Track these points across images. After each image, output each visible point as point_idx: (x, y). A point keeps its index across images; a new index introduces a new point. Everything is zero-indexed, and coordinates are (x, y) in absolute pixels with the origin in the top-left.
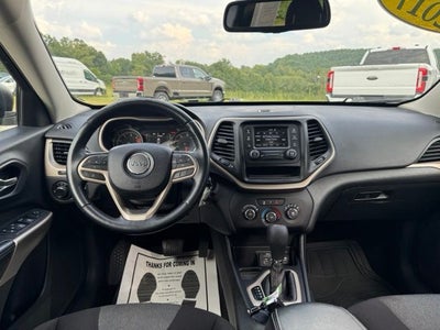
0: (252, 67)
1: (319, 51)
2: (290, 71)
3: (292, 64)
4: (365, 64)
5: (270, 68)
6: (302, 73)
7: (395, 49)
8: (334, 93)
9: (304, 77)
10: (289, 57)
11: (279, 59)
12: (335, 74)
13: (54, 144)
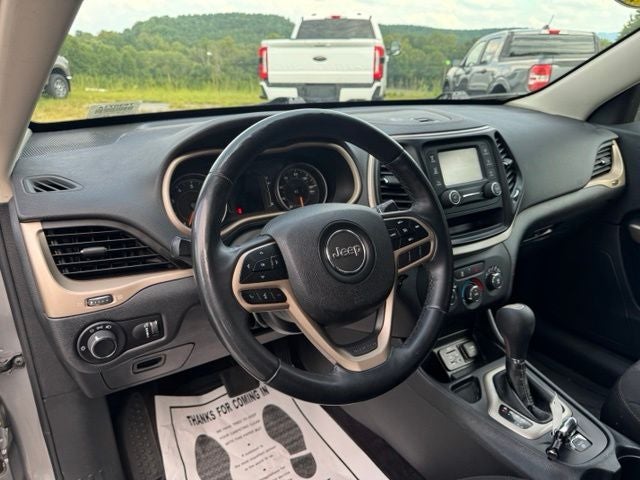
0: (95, 33)
1: (201, 13)
2: (162, 43)
3: (164, 32)
4: (299, 37)
5: (129, 37)
6: (181, 46)
7: (334, 17)
8: (271, 80)
9: (185, 53)
10: (156, 20)
11: (139, 24)
12: (271, 52)
13: (46, 231)
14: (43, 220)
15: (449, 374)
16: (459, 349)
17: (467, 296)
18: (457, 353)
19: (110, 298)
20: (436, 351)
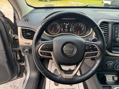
13: (22, 29)
14: (21, 27)
15: (107, 82)
16: (113, 77)
17: (116, 67)
18: (111, 78)
19: (29, 44)
20: (105, 75)
